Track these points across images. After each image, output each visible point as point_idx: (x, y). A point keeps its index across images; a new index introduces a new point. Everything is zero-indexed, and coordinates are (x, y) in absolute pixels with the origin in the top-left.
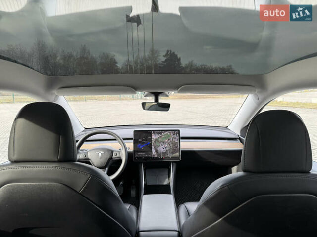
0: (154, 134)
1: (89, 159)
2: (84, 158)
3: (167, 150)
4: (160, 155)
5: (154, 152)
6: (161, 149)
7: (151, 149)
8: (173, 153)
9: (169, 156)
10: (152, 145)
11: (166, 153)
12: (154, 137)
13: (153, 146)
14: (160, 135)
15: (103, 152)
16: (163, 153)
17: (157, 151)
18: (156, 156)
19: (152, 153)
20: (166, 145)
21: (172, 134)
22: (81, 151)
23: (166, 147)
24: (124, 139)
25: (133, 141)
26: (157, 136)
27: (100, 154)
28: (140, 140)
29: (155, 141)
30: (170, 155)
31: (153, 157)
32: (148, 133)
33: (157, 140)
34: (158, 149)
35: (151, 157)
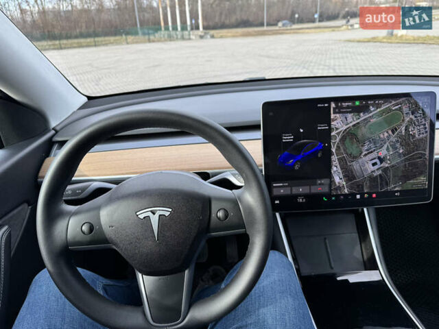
0: (339, 110)
1: (105, 240)
2: (88, 238)
3: (385, 170)
4: (360, 187)
5: (338, 178)
6: (367, 166)
7: (330, 167)
8: (406, 177)
9: (391, 187)
10: (331, 154)
11: (382, 179)
12: (340, 123)
13: (334, 158)
14: (363, 116)
15: (166, 212)
16: (372, 179)
17: (349, 175)
18: (346, 191)
19: (332, 182)
20: (383, 152)
21: (405, 109)
22: (70, 202)
23: (381, 160)
24: (233, 129)
25: (259, 134)
26: (352, 119)
27: (155, 220)
28: (288, 138)
29: (343, 139)
30: (396, 187)
31: (337, 196)
32: (316, 111)
33: (350, 135)
34: (356, 166)
35: (329, 195)
